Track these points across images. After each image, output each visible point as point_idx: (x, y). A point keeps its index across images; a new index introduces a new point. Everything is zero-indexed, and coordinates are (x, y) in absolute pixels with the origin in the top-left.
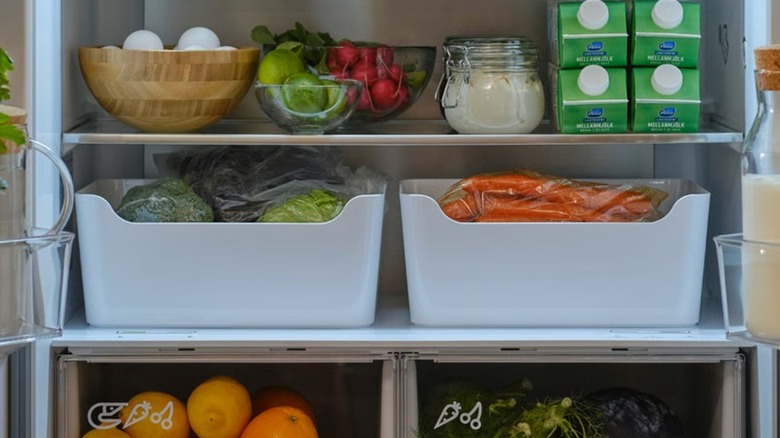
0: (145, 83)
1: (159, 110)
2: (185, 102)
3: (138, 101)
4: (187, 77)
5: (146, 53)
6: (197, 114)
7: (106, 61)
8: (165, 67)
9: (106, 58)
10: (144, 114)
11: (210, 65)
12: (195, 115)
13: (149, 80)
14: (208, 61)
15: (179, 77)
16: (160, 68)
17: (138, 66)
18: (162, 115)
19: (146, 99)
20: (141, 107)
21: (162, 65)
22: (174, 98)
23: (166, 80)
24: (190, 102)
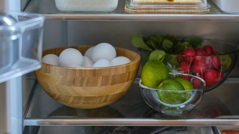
0: (74, 88)
1: (82, 101)
2: (98, 97)
3: (70, 97)
4: (99, 83)
5: (75, 70)
6: (105, 101)
7: (49, 73)
8: (86, 78)
9: (49, 71)
10: (73, 103)
11: (114, 76)
12: (104, 103)
13: (77, 86)
14: (113, 74)
15: (95, 84)
16: (83, 79)
17: (69, 77)
18: (83, 103)
19: (74, 96)
20: (71, 100)
21: (84, 77)
22: (92, 96)
23: (87, 85)
24: (102, 97)
